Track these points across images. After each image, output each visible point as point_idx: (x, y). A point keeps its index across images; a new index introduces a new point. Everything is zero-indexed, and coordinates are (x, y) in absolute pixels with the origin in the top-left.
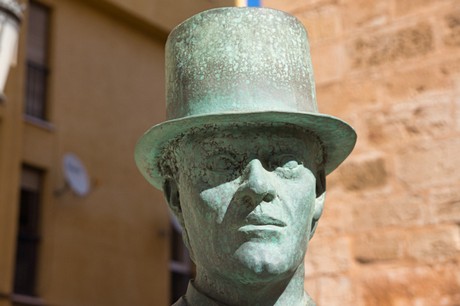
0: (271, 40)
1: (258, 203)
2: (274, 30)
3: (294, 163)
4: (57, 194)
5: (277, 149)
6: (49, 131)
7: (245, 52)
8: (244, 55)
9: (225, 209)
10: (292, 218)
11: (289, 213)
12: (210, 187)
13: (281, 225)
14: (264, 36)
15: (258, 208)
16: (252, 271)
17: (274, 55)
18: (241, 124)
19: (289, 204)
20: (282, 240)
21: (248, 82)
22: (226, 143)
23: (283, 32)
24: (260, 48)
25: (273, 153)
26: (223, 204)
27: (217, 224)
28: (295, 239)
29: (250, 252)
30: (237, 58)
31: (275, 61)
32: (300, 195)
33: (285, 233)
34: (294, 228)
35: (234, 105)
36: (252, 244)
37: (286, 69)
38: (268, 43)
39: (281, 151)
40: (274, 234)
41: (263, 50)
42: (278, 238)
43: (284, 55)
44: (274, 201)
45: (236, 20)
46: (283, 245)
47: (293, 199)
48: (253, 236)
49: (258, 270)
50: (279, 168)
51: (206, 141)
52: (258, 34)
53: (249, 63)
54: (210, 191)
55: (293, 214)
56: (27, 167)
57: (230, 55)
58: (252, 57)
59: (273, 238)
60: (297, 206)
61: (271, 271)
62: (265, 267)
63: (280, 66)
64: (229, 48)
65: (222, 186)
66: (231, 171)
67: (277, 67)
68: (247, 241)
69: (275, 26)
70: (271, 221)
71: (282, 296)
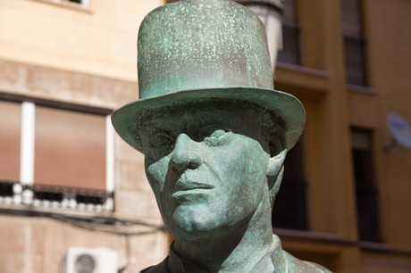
0: (200, 26)
1: (183, 172)
2: (203, 17)
3: (219, 132)
4: (386, 150)
5: (203, 122)
6: (371, 95)
7: (177, 41)
8: (177, 44)
9: (163, 179)
10: (220, 180)
11: (217, 176)
12: (154, 162)
13: (208, 187)
14: (194, 24)
15: (183, 176)
16: (184, 230)
17: (202, 39)
18: (170, 105)
19: (217, 168)
20: (210, 201)
21: (178, 67)
22: (159, 123)
23: (212, 17)
24: (189, 36)
25: (201, 126)
26: (163, 175)
27: (160, 193)
28: (226, 198)
29: (182, 214)
30: (171, 48)
31: (203, 45)
32: (228, 160)
33: (213, 194)
34: (224, 189)
35: (166, 89)
36: (183, 207)
37: (214, 50)
38: (197, 29)
39: (207, 123)
40: (200, 196)
41: (193, 36)
42: (206, 199)
43: (212, 38)
44: (200, 168)
45: (171, 14)
46: (212, 205)
47: (221, 163)
48: (182, 200)
49: (189, 229)
50: (207, 138)
51: (146, 123)
52: (188, 23)
53: (180, 50)
54: (154, 165)
55: (221, 177)
56: (355, 130)
57: (166, 45)
58: (182, 44)
59: (201, 200)
60: (225, 169)
61: (199, 229)
62: (194, 225)
63: (208, 48)
64: (166, 40)
65: (162, 160)
66: (167, 146)
67: (205, 49)
68: (179, 205)
69: (205, 13)
70: (196, 186)
71: (238, 247)
